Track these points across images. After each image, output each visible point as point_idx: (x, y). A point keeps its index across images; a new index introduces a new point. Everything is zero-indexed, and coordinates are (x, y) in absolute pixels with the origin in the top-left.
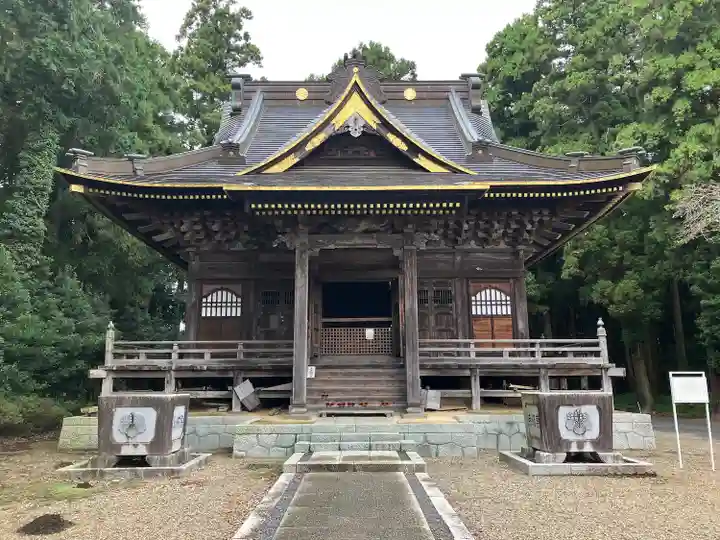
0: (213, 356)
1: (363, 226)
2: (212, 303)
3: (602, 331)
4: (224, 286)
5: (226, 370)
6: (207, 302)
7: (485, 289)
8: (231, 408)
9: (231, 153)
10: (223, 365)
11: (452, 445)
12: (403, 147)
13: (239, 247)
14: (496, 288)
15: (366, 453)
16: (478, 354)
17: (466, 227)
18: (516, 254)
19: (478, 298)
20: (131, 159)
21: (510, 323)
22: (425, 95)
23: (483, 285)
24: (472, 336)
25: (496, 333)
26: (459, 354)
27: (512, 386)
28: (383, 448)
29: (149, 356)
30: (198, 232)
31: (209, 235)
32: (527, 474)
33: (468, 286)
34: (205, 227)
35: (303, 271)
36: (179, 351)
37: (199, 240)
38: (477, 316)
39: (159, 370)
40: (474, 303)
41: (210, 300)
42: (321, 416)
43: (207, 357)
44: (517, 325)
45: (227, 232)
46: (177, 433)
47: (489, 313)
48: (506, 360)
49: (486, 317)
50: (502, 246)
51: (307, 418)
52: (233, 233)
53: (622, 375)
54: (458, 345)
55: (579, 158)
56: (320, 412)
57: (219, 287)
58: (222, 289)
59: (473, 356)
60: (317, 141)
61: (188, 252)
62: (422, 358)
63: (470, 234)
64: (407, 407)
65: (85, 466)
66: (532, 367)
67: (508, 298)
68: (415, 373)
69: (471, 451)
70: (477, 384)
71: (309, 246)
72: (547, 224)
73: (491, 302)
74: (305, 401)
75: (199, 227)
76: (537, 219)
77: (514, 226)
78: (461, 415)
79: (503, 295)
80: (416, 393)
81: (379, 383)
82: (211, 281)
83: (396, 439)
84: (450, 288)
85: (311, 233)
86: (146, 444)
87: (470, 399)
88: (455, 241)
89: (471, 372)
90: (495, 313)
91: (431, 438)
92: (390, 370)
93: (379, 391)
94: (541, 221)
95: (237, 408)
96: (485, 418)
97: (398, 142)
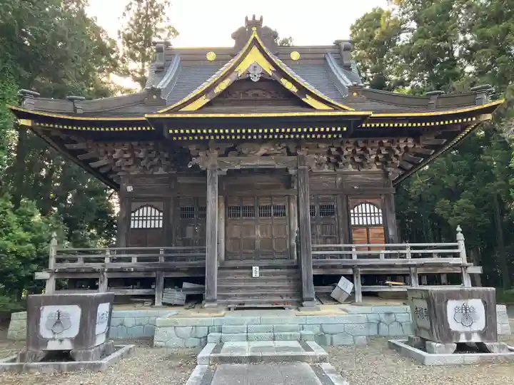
0: (139, 260)
1: (263, 150)
2: (139, 217)
3: (460, 236)
4: (149, 203)
5: (150, 271)
6: (135, 217)
7: (362, 203)
8: (154, 303)
9: (155, 97)
10: (148, 267)
11: (345, 334)
12: (294, 89)
13: (161, 171)
14: (370, 203)
15: (271, 343)
16: (359, 257)
17: (346, 153)
18: (386, 174)
19: (356, 211)
20: (72, 100)
21: (382, 231)
22: (307, 56)
23: (360, 201)
24: (351, 242)
25: (371, 239)
26: (341, 256)
27: (387, 282)
28: (285, 339)
29: (86, 260)
30: (127, 159)
31: (137, 161)
32: (423, 364)
33: (347, 201)
34: (133, 156)
35: (214, 188)
36: (111, 256)
37: (129, 166)
38: (355, 226)
39: (94, 271)
40: (352, 215)
41: (137, 215)
42: (229, 309)
43: (134, 260)
44: (388, 233)
45: (151, 159)
46: (101, 328)
47: (365, 223)
48: (383, 261)
49: (363, 226)
50: (375, 169)
51: (217, 312)
52: (156, 160)
53: (480, 272)
54: (340, 249)
55: (437, 96)
56: (229, 306)
57: (145, 203)
58: (147, 206)
59: (355, 257)
60: (223, 86)
61: (119, 176)
62: (315, 260)
63: (349, 159)
64: (303, 301)
65: (14, 360)
66: (404, 266)
67: (380, 211)
68: (309, 272)
69: (362, 339)
70: (358, 281)
71: (218, 167)
72: (411, 150)
73: (366, 214)
74: (216, 297)
75: (127, 156)
76: (402, 146)
77: (384, 152)
78: (347, 306)
79: (376, 209)
80: (310, 290)
81: (278, 280)
82: (138, 199)
83: (297, 331)
84: (333, 204)
85: (220, 156)
86: (71, 339)
87: (353, 292)
88: (336, 165)
89: (354, 271)
90: (369, 223)
91: (326, 329)
92: (286, 271)
93: (278, 288)
94: (406, 148)
95: (158, 303)
96: (366, 309)
97: (289, 85)
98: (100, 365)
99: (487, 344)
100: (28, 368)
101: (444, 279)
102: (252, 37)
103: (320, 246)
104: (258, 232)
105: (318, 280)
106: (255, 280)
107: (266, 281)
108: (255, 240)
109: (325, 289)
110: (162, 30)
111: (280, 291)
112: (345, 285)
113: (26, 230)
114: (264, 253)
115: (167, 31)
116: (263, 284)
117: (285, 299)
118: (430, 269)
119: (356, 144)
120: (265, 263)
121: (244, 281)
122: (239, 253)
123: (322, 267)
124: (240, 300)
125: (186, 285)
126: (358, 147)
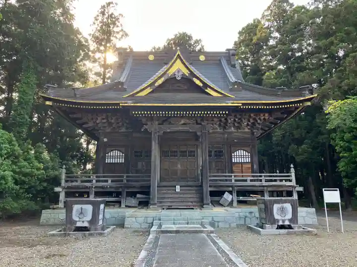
0: (112, 181)
1: (182, 122)
2: (110, 156)
3: (292, 170)
4: (117, 148)
5: (118, 188)
6: (108, 156)
7: (238, 150)
8: (120, 206)
9: (120, 86)
10: (117, 185)
11: (225, 222)
12: (201, 85)
13: (123, 130)
14: (244, 150)
15: (186, 225)
16: (236, 181)
17: (229, 121)
18: (253, 133)
19: (235, 155)
21: (250, 166)
22: (209, 58)
23: (237, 148)
24: (232, 172)
25: (244, 171)
26: (226, 180)
27: (251, 195)
28: (194, 223)
29: (82, 181)
30: (104, 123)
32: (260, 234)
33: (230, 148)
34: (108, 121)
35: (155, 142)
36: (96, 179)
37: (105, 127)
38: (234, 163)
39: (87, 187)
40: (233, 157)
42: (164, 209)
43: (110, 182)
44: (254, 167)
45: (118, 123)
46: (101, 216)
47: (240, 161)
48: (249, 183)
49: (239, 163)
50: (247, 130)
51: (157, 210)
52: (121, 124)
53: (302, 190)
54: (226, 176)
55: (282, 90)
56: (163, 207)
57: (114, 149)
58: (115, 150)
59: (233, 181)
60: (160, 82)
61: (100, 133)
62: (211, 182)
63: (232, 125)
64: (204, 205)
65: (61, 231)
66: (260, 186)
67: (249, 154)
68: (207, 189)
69: (234, 225)
70: (235, 194)
71: (158, 130)
72: (267, 120)
73: (241, 156)
74: (156, 202)
75: (105, 121)
76: (262, 118)
77: (252, 121)
78: (228, 208)
79: (247, 153)
80: (208, 199)
81: (190, 194)
82: (110, 146)
83: (199, 220)
84: (222, 150)
85: (159, 124)
86: (88, 221)
87: (232, 201)
88: (225, 128)
89: (232, 189)
90: (243, 161)
91: (215, 219)
92: (195, 188)
93: (190, 198)
94: (264, 119)
95: (123, 206)
96: (239, 210)
97: (198, 82)
98: (103, 233)
99: (292, 225)
100: (69, 235)
101: (284, 194)
102: (177, 54)
103: (214, 174)
104: (179, 166)
105: (213, 194)
106: (178, 193)
107: (184, 194)
108: (177, 170)
109: (216, 198)
110: (118, 33)
111: (191, 200)
112: (227, 197)
113: (40, 162)
114: (182, 178)
115: (121, 33)
116: (182, 196)
117: (194, 204)
118: (275, 188)
119: (235, 116)
120: (183, 183)
121: (172, 194)
122: (168, 178)
123: (215, 187)
124: (169, 204)
125: (138, 196)
126: (237, 118)
